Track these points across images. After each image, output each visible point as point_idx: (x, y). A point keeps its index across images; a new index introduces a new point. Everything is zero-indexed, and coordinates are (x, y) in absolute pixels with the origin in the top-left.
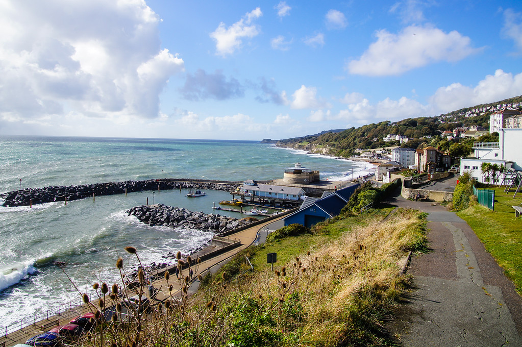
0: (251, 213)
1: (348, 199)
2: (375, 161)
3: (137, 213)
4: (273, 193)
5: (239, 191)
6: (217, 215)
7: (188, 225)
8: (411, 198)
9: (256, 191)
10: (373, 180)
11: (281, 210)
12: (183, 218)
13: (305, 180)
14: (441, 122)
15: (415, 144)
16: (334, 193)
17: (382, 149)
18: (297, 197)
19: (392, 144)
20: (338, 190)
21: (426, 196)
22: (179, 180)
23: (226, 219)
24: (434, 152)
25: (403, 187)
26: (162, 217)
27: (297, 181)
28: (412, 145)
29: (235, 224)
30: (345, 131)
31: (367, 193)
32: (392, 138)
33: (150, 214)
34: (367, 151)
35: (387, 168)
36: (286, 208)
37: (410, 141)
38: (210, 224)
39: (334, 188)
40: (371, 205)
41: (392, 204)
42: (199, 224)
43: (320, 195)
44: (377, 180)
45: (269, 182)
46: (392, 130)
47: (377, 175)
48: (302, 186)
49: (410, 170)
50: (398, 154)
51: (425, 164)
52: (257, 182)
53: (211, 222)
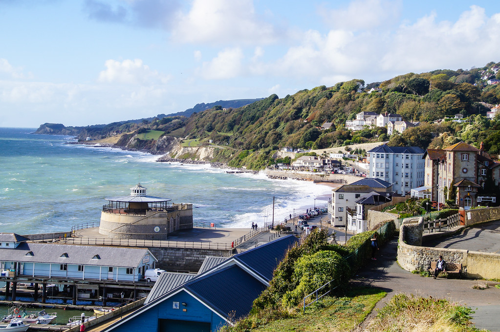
1: (269, 276)
2: (326, 178)
4: (72, 265)
8: (422, 270)
9: (25, 263)
10: (325, 224)
11: (92, 310)
13: (157, 229)
14: (489, 82)
15: (424, 135)
16: (230, 261)
17: (343, 148)
18: (136, 272)
19: (368, 136)
20: (239, 251)
21: (458, 265)
24: (472, 157)
25: (401, 243)
27: (134, 232)
28: (416, 140)
30: (253, 104)
31: (316, 258)
32: (368, 122)
34: (307, 154)
35: (357, 196)
36: (106, 303)
37: (410, 129)
39: (229, 247)
40: (327, 288)
41: (377, 284)
43: (194, 267)
44: (333, 224)
45: (59, 236)
46: (367, 103)
47: (333, 213)
48: (149, 243)
49: (414, 199)
50: (383, 161)
51: (448, 186)
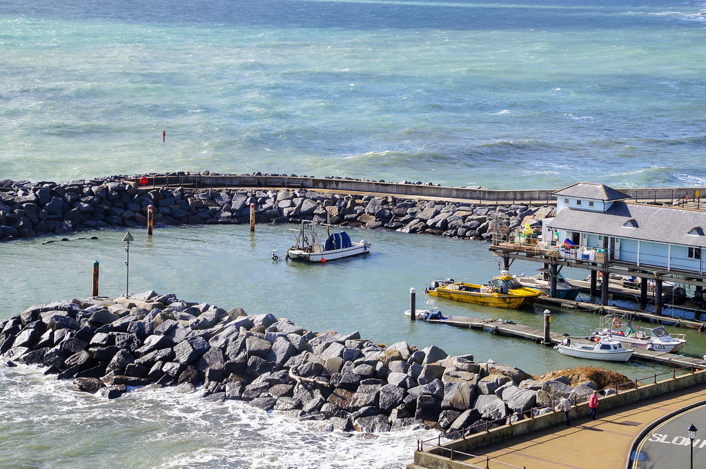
0: (597, 348)
3: (46, 336)
5: (532, 239)
6: (427, 351)
7: (290, 394)
9: (623, 240)
12: (266, 359)
22: (244, 182)
23: (475, 369)
26: (171, 358)
29: (516, 396)
33: (111, 340)
38: (398, 393)
42: (343, 393)
45: (686, 195)
52: (623, 194)
53: (403, 385)
